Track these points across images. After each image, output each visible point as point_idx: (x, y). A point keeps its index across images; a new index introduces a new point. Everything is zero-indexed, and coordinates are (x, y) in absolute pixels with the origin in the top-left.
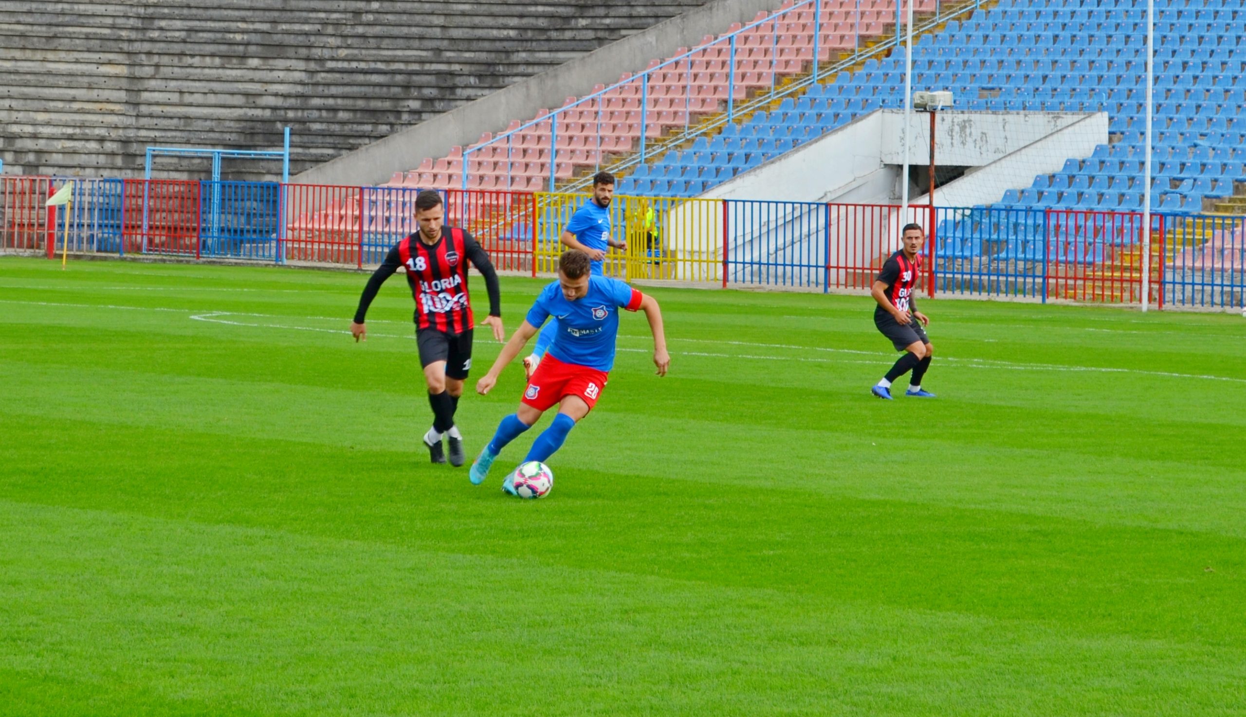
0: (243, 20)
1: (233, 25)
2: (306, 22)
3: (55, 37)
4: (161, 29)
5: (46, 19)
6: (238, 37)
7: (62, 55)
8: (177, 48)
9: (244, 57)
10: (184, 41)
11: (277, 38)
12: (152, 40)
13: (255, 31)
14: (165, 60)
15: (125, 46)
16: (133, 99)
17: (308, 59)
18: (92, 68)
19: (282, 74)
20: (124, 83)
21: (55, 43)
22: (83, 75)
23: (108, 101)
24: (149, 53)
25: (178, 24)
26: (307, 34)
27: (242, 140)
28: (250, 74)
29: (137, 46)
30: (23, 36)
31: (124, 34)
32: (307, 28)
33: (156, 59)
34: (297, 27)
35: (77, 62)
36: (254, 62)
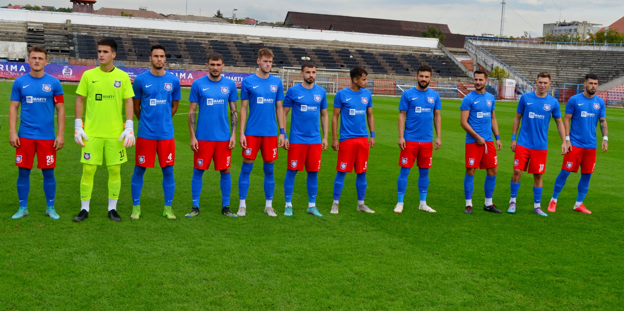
0: (578, 60)
1: (575, 61)
2: (589, 61)
3: (543, 63)
4: (562, 62)
5: (541, 60)
6: (577, 64)
7: (544, 66)
8: (565, 65)
9: (578, 67)
10: (567, 64)
11: (584, 64)
12: (561, 64)
13: (580, 63)
14: (563, 67)
15: (556, 65)
16: (558, 74)
17: (590, 68)
18: (550, 69)
19: (585, 70)
20: (556, 72)
21: (543, 64)
22: (548, 70)
23: (553, 75)
24: (560, 66)
25: (565, 61)
26: (590, 63)
27: (578, 82)
28: (579, 70)
29: (558, 65)
30: (537, 63)
31: (555, 63)
32: (589, 62)
33: (561, 67)
34: (588, 62)
35: (547, 68)
36: (580, 68)
